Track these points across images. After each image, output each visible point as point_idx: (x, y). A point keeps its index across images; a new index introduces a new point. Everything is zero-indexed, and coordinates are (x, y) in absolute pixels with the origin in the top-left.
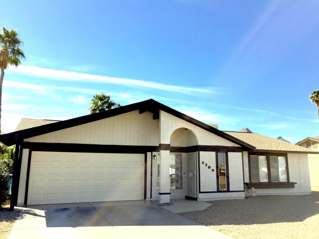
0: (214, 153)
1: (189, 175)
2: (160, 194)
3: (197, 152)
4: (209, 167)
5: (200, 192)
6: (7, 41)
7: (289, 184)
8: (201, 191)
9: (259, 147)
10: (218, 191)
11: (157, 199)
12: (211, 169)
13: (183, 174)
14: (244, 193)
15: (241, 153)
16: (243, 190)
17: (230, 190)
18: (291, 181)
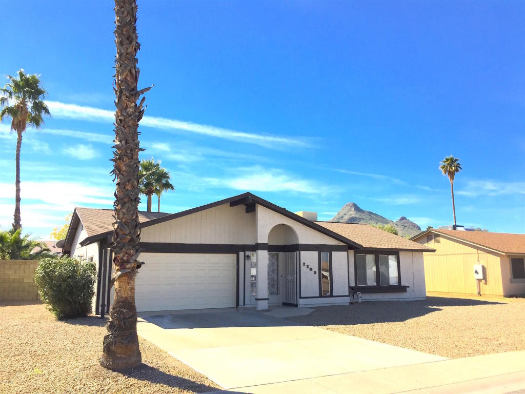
0: (316, 253)
1: (287, 277)
2: (257, 299)
3: (298, 252)
4: (311, 269)
5: (301, 298)
6: (27, 92)
7: (401, 288)
8: (302, 296)
9: (366, 244)
10: (321, 296)
11: (254, 306)
12: (312, 272)
13: (280, 277)
14: (349, 297)
15: (346, 252)
16: (347, 294)
17: (334, 295)
18: (403, 284)
